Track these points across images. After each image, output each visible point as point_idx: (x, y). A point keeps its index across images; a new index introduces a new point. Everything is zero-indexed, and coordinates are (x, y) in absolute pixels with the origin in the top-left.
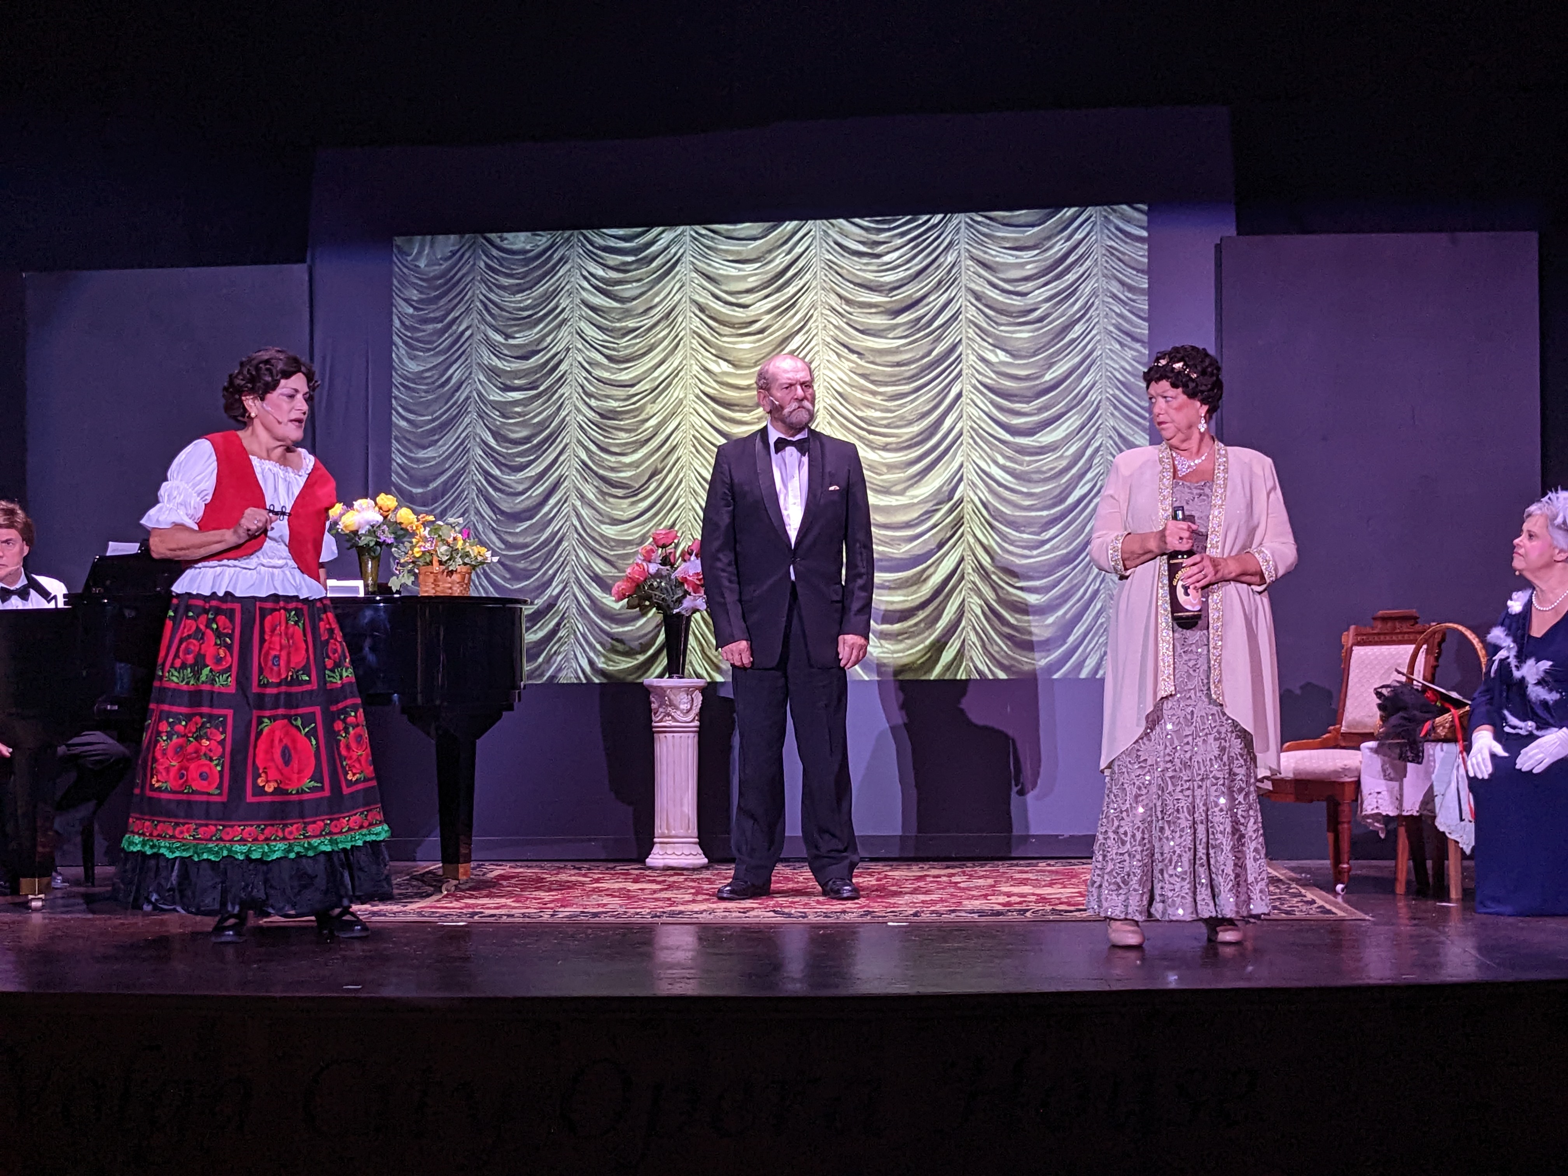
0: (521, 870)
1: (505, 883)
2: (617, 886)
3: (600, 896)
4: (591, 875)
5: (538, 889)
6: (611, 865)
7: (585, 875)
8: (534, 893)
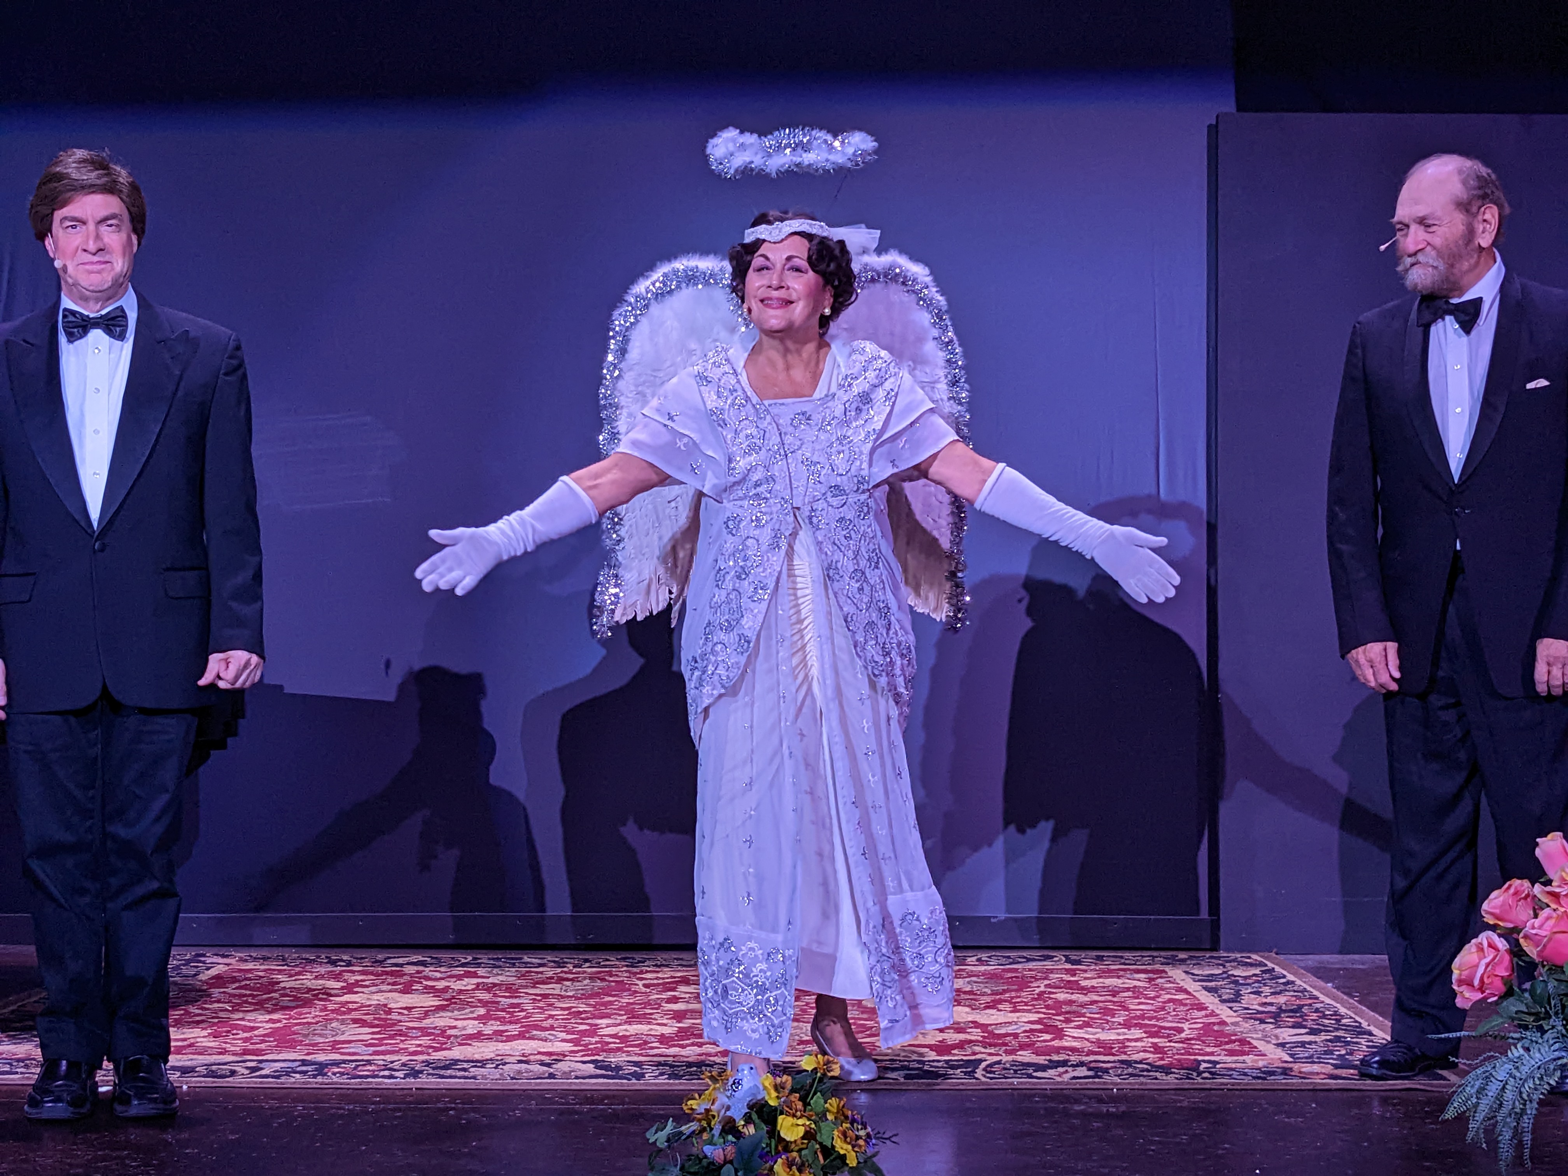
0: (250, 966)
1: (216, 992)
2: (378, 999)
3: (343, 1022)
4: (346, 976)
5: (260, 1006)
6: (380, 957)
7: (337, 977)
8: (250, 1016)
